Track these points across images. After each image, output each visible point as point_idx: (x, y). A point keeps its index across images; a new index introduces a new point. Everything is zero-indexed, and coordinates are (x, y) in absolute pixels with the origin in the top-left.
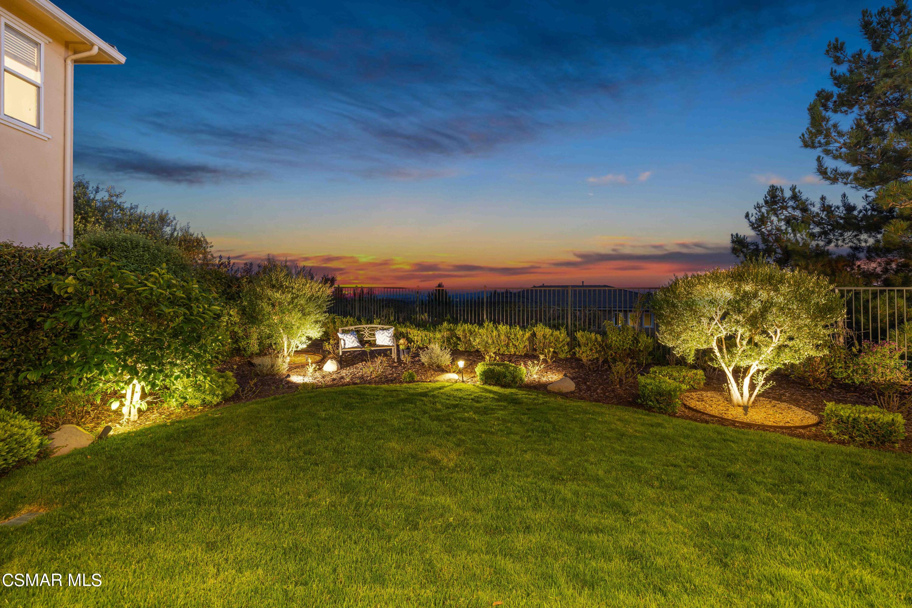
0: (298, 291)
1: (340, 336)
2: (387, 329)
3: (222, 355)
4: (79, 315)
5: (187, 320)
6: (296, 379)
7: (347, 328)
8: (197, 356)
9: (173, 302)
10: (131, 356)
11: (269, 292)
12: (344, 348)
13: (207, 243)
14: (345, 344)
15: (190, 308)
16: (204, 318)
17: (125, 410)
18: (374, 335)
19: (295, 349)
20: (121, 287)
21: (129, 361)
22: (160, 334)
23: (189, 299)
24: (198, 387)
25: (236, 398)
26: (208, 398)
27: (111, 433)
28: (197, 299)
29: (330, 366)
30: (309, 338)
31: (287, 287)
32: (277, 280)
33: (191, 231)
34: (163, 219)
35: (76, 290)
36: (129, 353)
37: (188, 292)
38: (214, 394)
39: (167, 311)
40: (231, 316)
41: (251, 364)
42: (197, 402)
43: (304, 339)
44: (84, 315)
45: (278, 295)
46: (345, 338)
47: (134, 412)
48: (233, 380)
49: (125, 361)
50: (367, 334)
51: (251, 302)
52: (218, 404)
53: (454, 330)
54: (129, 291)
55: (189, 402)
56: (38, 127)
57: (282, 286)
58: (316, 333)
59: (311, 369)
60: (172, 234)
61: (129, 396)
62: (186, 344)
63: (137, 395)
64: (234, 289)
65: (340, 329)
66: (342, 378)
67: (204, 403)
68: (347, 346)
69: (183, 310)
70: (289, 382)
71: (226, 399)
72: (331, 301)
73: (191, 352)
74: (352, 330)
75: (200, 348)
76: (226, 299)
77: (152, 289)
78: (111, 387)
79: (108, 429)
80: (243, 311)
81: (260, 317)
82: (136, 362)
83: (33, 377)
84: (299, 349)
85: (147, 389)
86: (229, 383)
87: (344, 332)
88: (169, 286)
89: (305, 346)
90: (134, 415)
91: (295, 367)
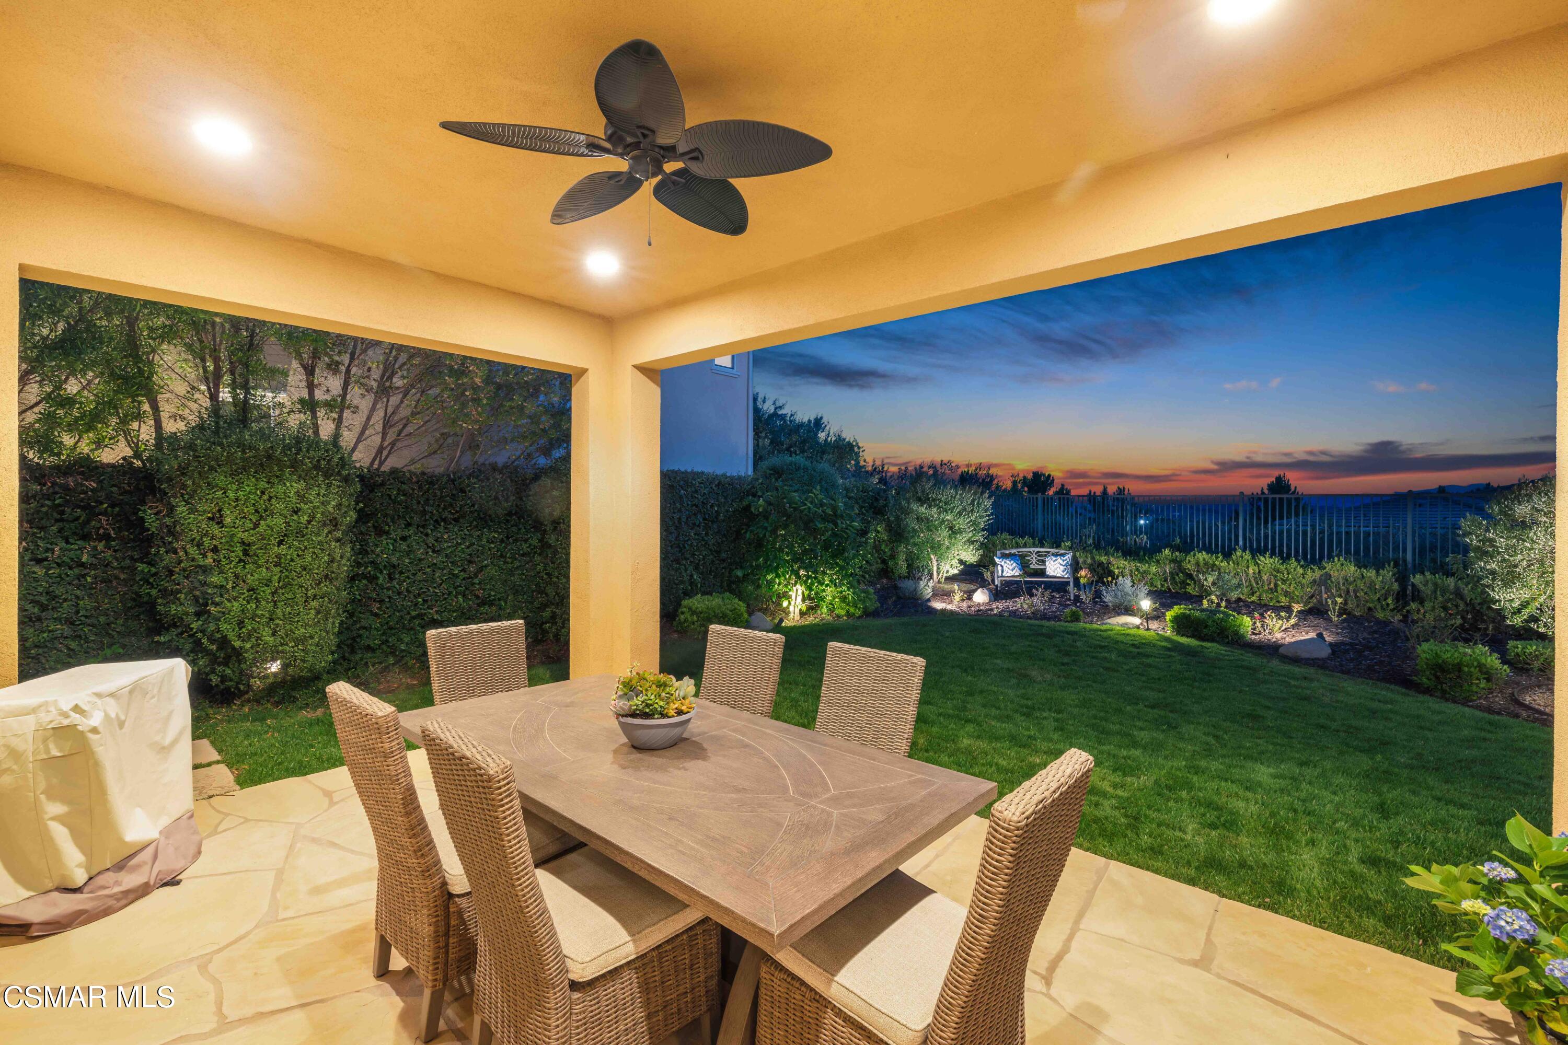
0: (946, 504)
1: (997, 560)
2: (1062, 555)
3: (870, 575)
4: (766, 528)
5: (835, 535)
6: (938, 605)
7: (1007, 552)
8: (842, 568)
9: (825, 518)
10: (796, 563)
11: (914, 506)
12: (1002, 576)
13: (859, 448)
14: (1002, 572)
15: (836, 524)
16: (846, 533)
17: (791, 609)
18: (1044, 562)
19: (945, 575)
20: (790, 507)
21: (796, 567)
22: (816, 545)
23: (835, 514)
24: (844, 599)
25: (875, 614)
26: (852, 610)
27: (783, 625)
28: (842, 516)
29: (981, 597)
30: (961, 562)
31: (934, 500)
32: (923, 492)
33: (844, 435)
34: (818, 423)
35: (764, 509)
36: (795, 560)
37: (834, 509)
38: (856, 607)
39: (820, 526)
40: (878, 532)
41: (896, 587)
42: (843, 612)
43: (955, 562)
44: (769, 529)
45: (923, 510)
46: (1003, 563)
47: (797, 611)
48: (874, 597)
49: (792, 566)
50: (1034, 561)
51: (897, 517)
52: (860, 617)
53: (1181, 561)
54: (795, 509)
55: (837, 612)
56: (733, 368)
57: (928, 499)
58: (971, 556)
59: (957, 598)
60: (826, 440)
61: (793, 597)
62: (834, 556)
63: (800, 598)
64: (882, 502)
65: (999, 552)
66: (991, 610)
67: (848, 614)
68: (1004, 574)
69: (831, 526)
70: (930, 607)
71: (867, 614)
72: (989, 516)
73: (838, 564)
74: (1014, 555)
75: (844, 560)
76: (874, 512)
77: (809, 508)
78: (782, 589)
79: (781, 620)
80: (889, 529)
81: (906, 534)
82: (799, 568)
83: (739, 573)
84: (950, 574)
85: (806, 593)
86: (870, 599)
87: (1005, 556)
88: (822, 505)
89: (956, 571)
90: (797, 617)
91: (940, 594)
